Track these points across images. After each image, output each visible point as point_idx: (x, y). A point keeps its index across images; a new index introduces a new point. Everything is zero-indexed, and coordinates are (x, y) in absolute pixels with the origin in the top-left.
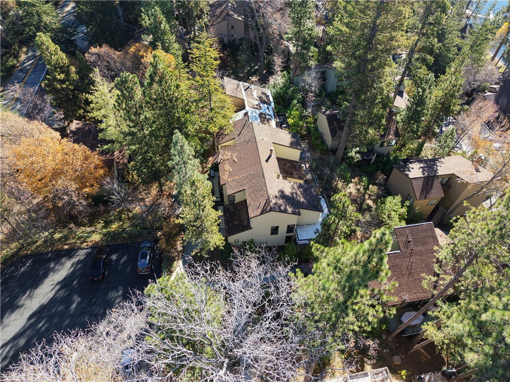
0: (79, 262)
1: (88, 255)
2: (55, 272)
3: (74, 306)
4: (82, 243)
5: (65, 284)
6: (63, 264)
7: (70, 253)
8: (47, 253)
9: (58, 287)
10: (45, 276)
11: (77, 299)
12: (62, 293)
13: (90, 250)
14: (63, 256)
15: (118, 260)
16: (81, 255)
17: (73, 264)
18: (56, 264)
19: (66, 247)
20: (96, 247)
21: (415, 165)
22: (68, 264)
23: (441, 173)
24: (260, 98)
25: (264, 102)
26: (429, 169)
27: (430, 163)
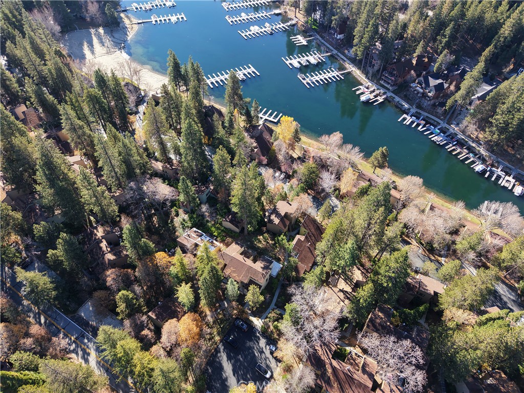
0: (224, 350)
1: (223, 345)
2: (222, 360)
3: (241, 359)
4: (216, 344)
5: (229, 358)
6: (221, 356)
7: (217, 351)
8: (210, 359)
9: (229, 361)
10: (221, 364)
11: (239, 357)
12: (232, 361)
13: (221, 344)
14: (217, 354)
15: (234, 336)
16: (221, 348)
17: (223, 352)
18: (218, 358)
19: (213, 351)
20: (221, 341)
21: (273, 217)
22: (222, 354)
23: (283, 214)
24: (197, 235)
25: (201, 236)
26: (278, 215)
27: (275, 211)
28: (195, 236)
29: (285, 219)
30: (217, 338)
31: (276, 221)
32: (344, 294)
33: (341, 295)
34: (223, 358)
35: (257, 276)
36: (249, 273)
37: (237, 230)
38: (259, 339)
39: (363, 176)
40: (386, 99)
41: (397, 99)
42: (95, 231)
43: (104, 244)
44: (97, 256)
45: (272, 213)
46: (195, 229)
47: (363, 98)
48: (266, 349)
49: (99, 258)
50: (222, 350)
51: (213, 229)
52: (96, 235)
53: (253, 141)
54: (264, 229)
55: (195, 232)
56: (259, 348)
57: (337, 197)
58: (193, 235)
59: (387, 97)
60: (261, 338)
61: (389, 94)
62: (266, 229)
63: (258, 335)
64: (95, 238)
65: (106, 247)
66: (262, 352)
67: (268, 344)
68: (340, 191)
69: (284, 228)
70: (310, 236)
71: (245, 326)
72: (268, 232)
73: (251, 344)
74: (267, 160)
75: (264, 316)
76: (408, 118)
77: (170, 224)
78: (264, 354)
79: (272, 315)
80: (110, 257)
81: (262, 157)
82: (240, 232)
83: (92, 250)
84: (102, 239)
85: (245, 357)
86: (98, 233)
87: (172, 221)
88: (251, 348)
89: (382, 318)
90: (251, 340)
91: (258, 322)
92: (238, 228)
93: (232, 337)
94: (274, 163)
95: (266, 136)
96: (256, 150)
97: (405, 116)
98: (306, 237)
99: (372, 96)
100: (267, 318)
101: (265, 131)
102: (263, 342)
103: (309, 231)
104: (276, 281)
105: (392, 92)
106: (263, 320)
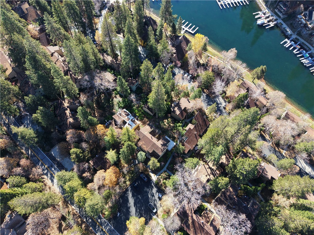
0: (131, 190)
1: (131, 187)
2: (128, 196)
3: (140, 197)
4: (127, 186)
5: (133, 196)
6: (128, 193)
7: (127, 190)
8: (122, 194)
9: (133, 198)
10: (128, 198)
11: (139, 196)
12: (135, 198)
13: (130, 186)
14: (126, 192)
15: (138, 183)
16: (130, 189)
19: (125, 190)
21: (176, 109)
22: (129, 192)
23: (183, 108)
24: (126, 114)
25: (128, 115)
26: (180, 108)
27: (178, 105)
28: (124, 115)
29: (183, 112)
30: (128, 183)
31: (178, 112)
32: (211, 171)
33: (209, 171)
34: (130, 195)
35: (158, 150)
36: (153, 147)
37: (152, 114)
38: (153, 188)
39: (245, 85)
40: (276, 25)
41: (284, 25)
42: (63, 102)
43: (68, 112)
44: (64, 118)
45: (176, 106)
46: (125, 110)
47: (259, 22)
48: (156, 194)
49: (65, 120)
50: (130, 190)
51: (136, 111)
52: (63, 104)
53: (173, 48)
54: (169, 115)
55: (125, 112)
56: (152, 193)
57: (223, 97)
58: (123, 114)
59: (277, 23)
60: (154, 187)
61: (280, 21)
62: (171, 116)
63: (153, 185)
64: (63, 107)
65: (70, 114)
66: (153, 196)
67: (157, 191)
68: (226, 94)
69: (181, 118)
70: (198, 126)
71: (146, 179)
72: (172, 117)
73: (148, 190)
74: (180, 64)
75: (159, 173)
76: (289, 42)
77: (111, 101)
78: (154, 197)
79: (164, 175)
80: (71, 120)
81: (178, 62)
82: (153, 115)
83: (61, 114)
84: (68, 108)
85: (143, 197)
86: (65, 104)
87: (112, 100)
88: (147, 192)
89: (231, 192)
90: (148, 187)
91: (154, 177)
92: (152, 113)
93: (137, 183)
94: (185, 67)
95: (184, 45)
96: (175, 55)
97: (286, 40)
98: (195, 127)
99: (266, 21)
100: (160, 175)
101: (184, 41)
102: (155, 190)
103: (198, 122)
104: (170, 153)
105: (283, 20)
106: (157, 176)
